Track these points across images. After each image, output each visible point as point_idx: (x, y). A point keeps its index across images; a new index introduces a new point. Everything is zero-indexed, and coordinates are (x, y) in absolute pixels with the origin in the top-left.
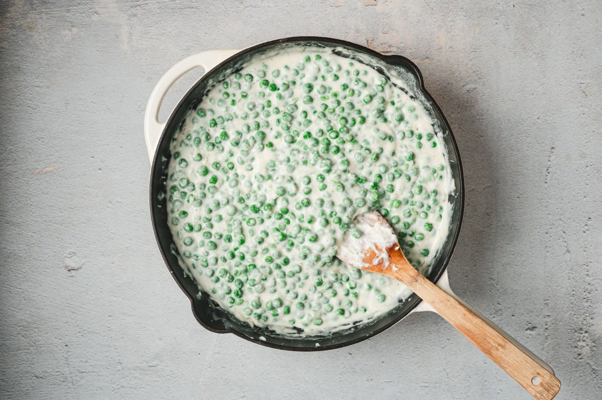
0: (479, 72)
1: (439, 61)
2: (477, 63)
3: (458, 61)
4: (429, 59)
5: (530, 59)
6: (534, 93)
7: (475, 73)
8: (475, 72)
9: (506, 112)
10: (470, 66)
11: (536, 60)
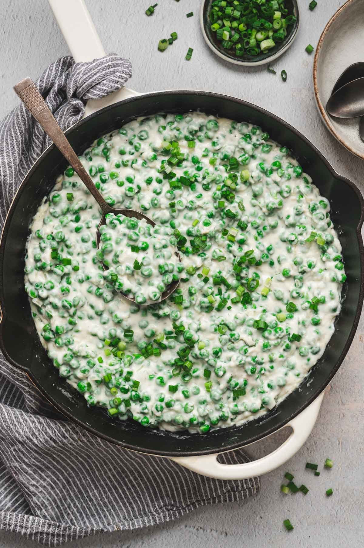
0: (315, 448)
1: (328, 402)
2: (325, 446)
3: (328, 424)
4: (331, 389)
5: (330, 507)
6: (290, 513)
7: (313, 444)
8: (315, 443)
9: (268, 480)
10: (323, 438)
11: (329, 515)
